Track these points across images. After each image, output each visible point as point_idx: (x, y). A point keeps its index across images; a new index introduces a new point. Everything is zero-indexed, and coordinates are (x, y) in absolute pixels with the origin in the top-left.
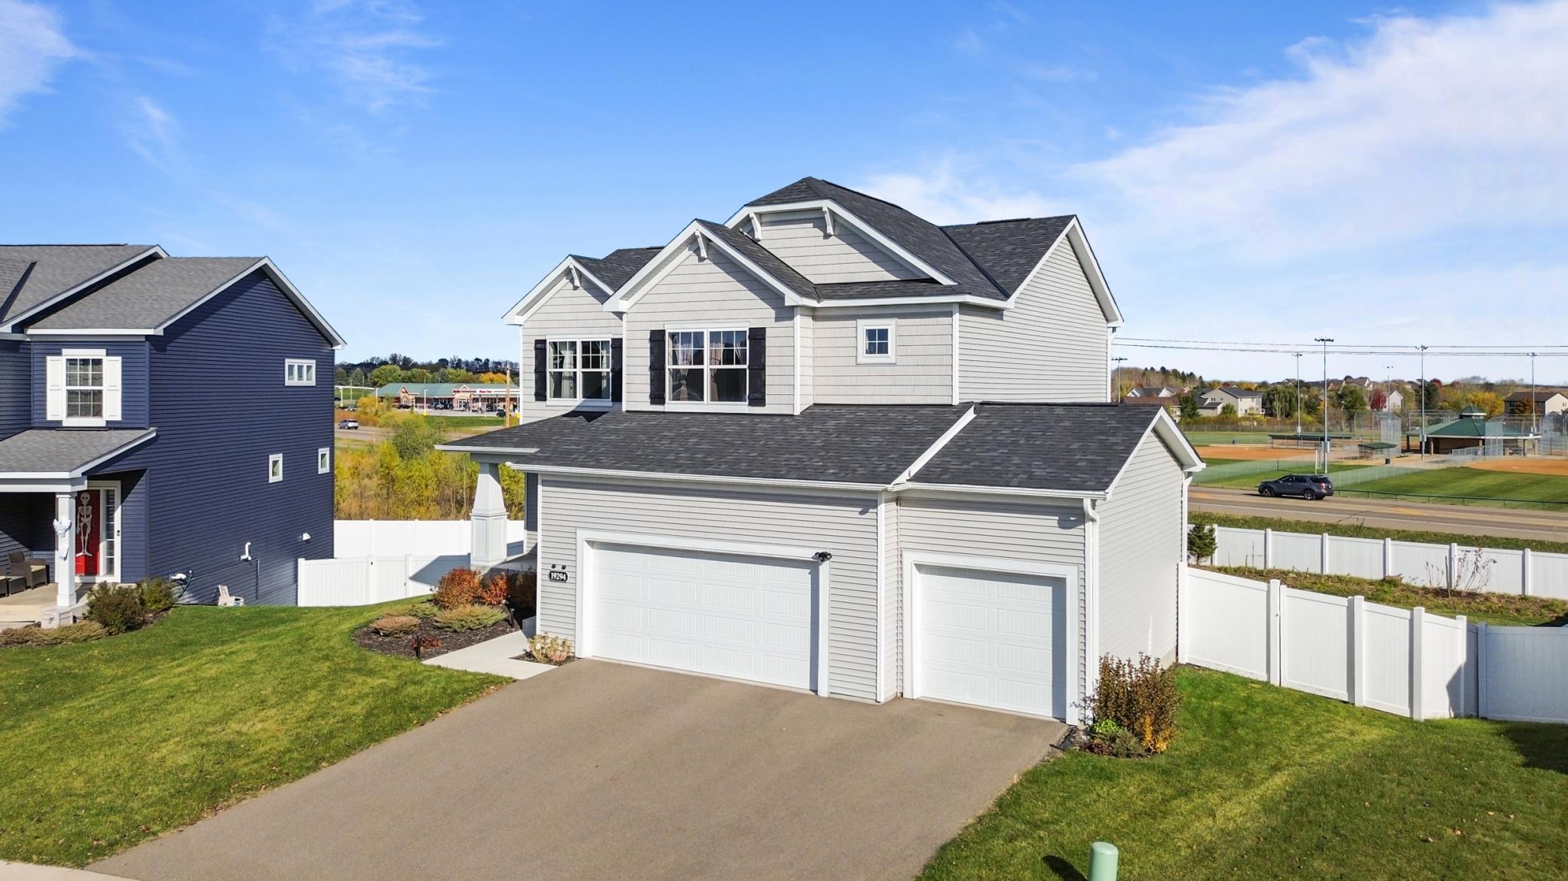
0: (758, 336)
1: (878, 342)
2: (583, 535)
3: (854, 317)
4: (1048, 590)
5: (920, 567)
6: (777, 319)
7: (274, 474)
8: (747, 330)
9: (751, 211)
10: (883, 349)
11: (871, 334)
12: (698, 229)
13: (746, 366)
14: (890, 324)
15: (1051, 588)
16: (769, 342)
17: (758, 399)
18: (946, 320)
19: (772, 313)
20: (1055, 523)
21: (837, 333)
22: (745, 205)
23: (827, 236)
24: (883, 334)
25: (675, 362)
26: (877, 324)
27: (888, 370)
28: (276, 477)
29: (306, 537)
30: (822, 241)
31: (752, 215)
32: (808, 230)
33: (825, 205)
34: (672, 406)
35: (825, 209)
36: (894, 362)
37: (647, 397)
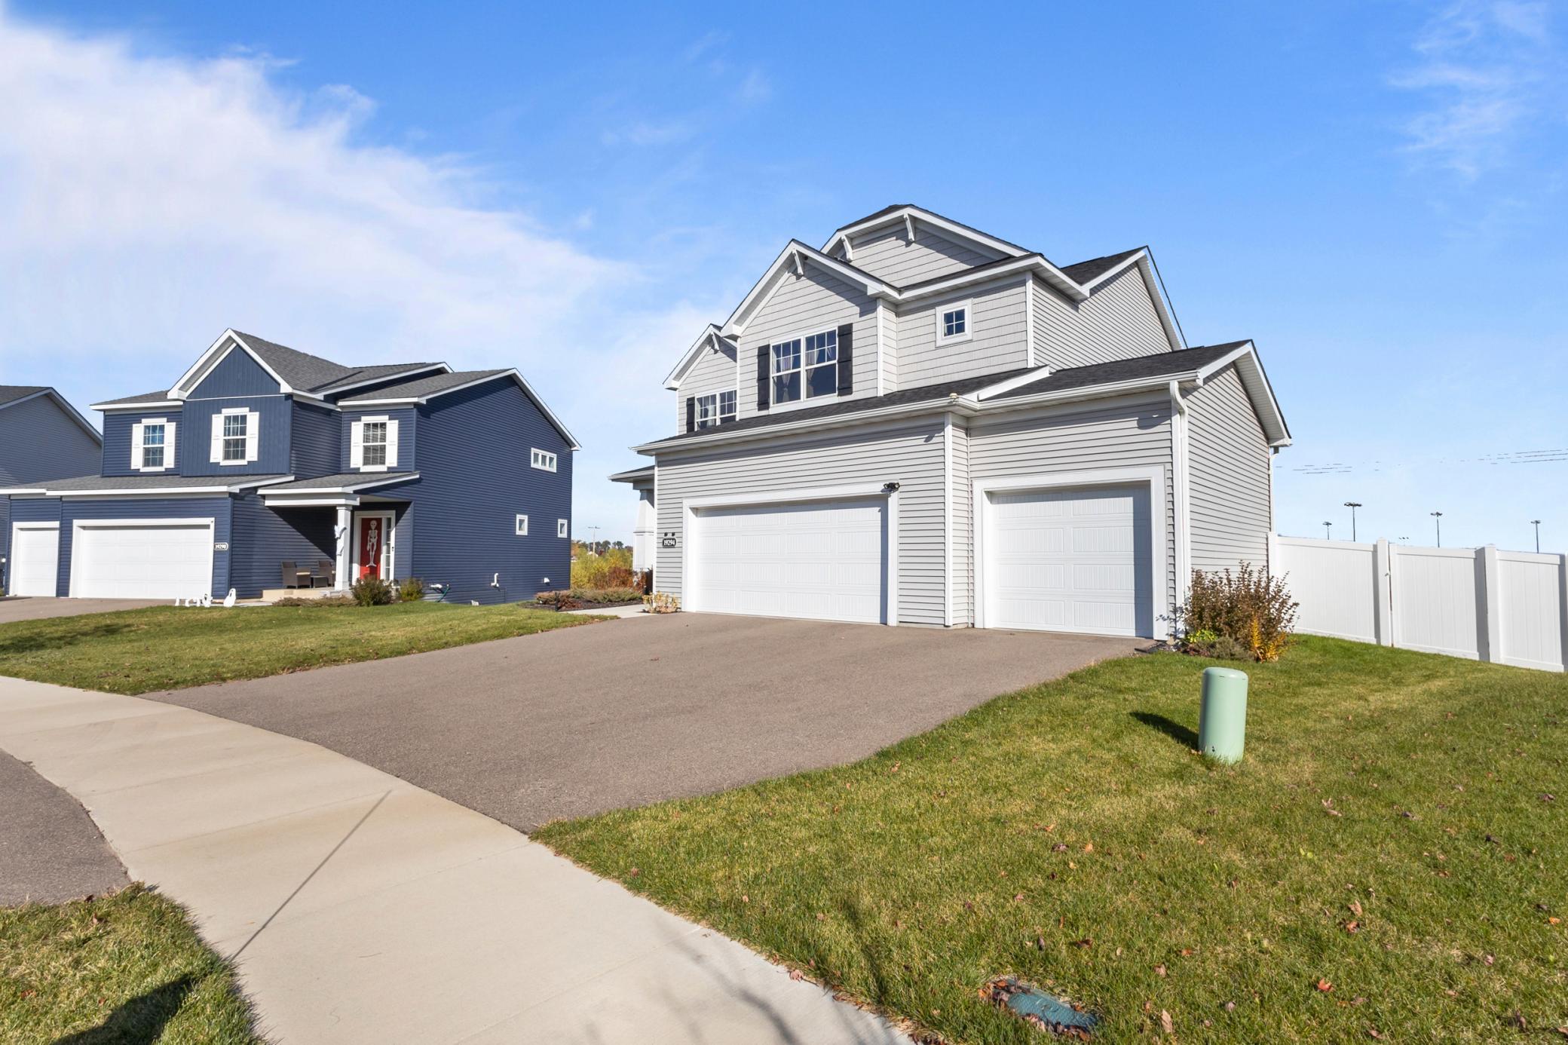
0: (846, 332)
1: (955, 323)
2: (688, 503)
3: (933, 306)
4: (1129, 498)
5: (991, 495)
7: (520, 528)
8: (836, 328)
9: (842, 235)
10: (960, 328)
11: (948, 318)
12: (794, 248)
13: (835, 361)
14: (967, 305)
15: (1132, 495)
16: (855, 336)
17: (846, 388)
18: (1021, 289)
19: (857, 310)
20: (1135, 424)
21: (918, 323)
22: (838, 230)
23: (909, 243)
24: (960, 315)
25: (778, 370)
26: (953, 308)
27: (964, 348)
28: (523, 531)
29: (546, 580)
30: (904, 249)
31: (844, 237)
32: (892, 244)
33: (905, 213)
34: (775, 409)
35: (906, 216)
36: (970, 338)
37: (755, 405)
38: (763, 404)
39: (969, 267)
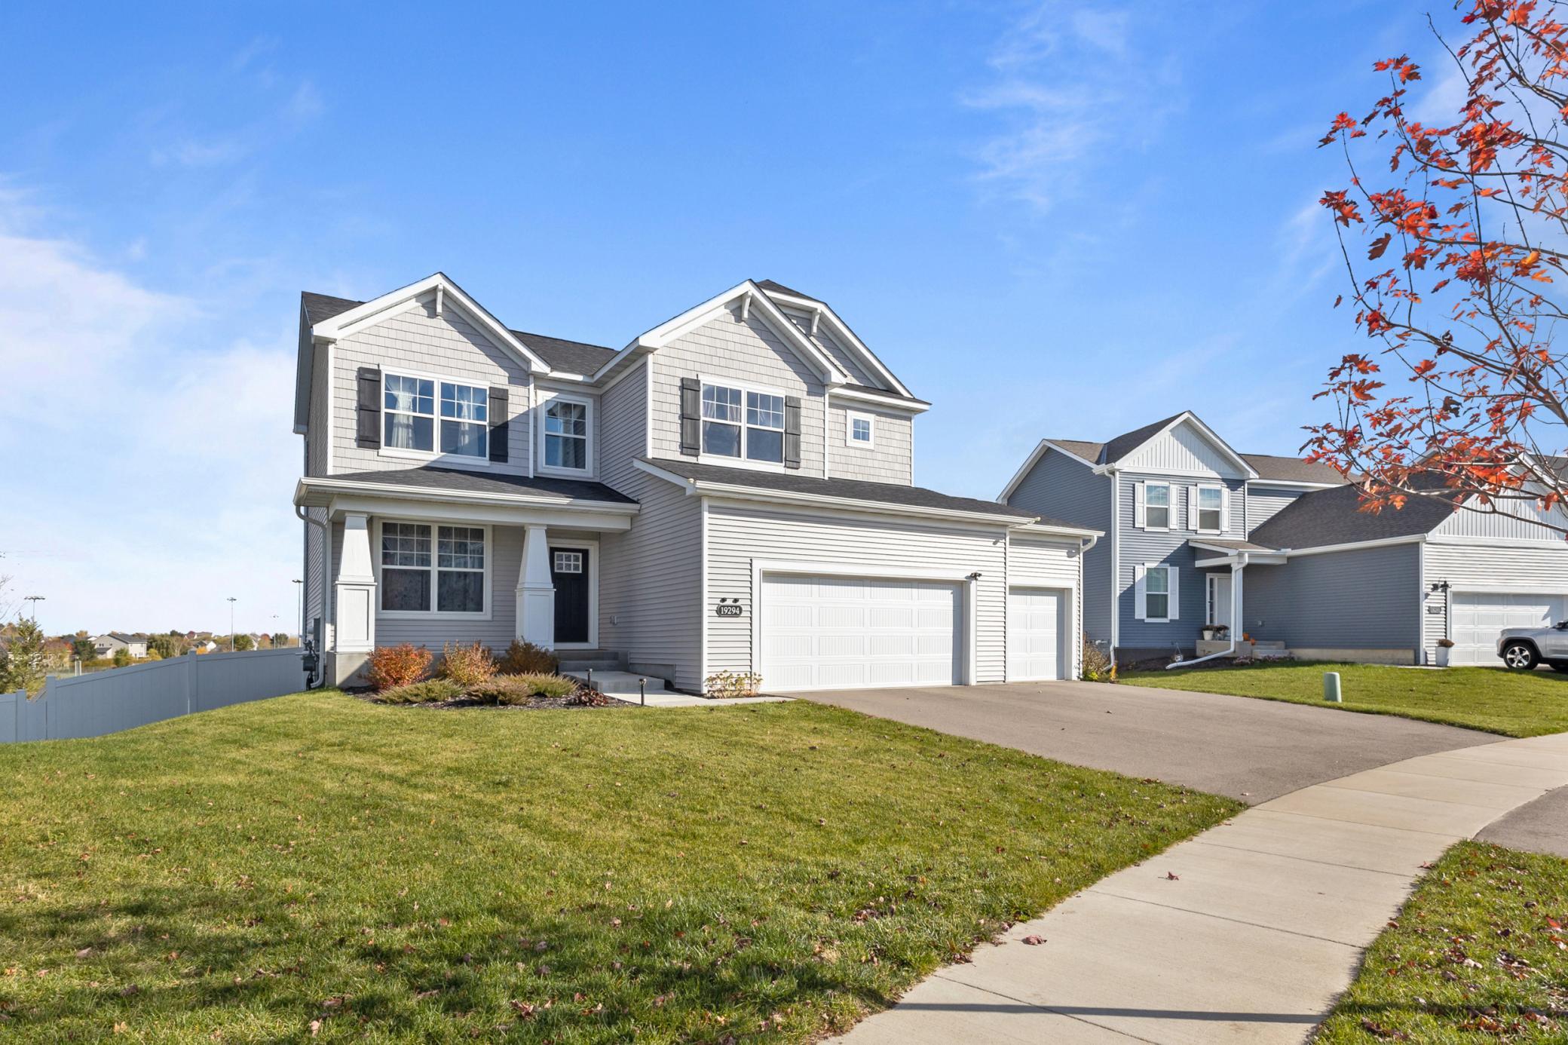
0: (792, 404)
1: (861, 431)
2: (759, 566)
3: (845, 408)
4: (1052, 601)
6: (809, 393)
8: (783, 397)
12: (751, 290)
13: (783, 431)
14: (868, 417)
15: (1055, 598)
16: (802, 412)
17: (795, 462)
18: (907, 423)
19: (805, 387)
20: (1066, 554)
21: (832, 417)
24: (863, 423)
25: (711, 415)
26: (859, 414)
27: (868, 454)
33: (820, 308)
34: (706, 459)
35: (819, 311)
36: (872, 448)
37: (676, 446)
38: (689, 447)
39: (858, 383)
